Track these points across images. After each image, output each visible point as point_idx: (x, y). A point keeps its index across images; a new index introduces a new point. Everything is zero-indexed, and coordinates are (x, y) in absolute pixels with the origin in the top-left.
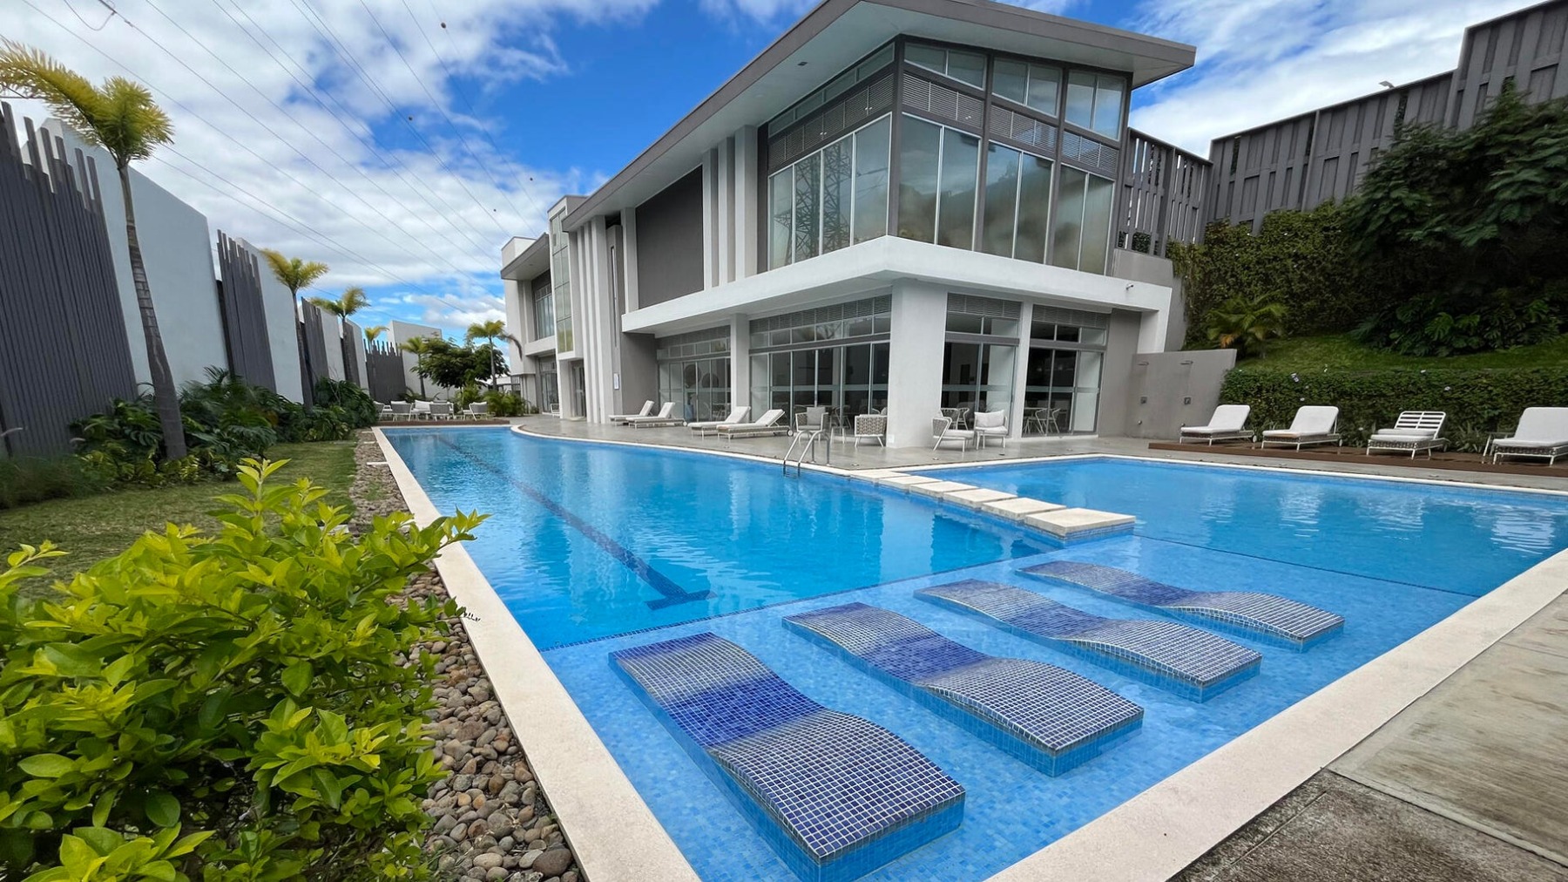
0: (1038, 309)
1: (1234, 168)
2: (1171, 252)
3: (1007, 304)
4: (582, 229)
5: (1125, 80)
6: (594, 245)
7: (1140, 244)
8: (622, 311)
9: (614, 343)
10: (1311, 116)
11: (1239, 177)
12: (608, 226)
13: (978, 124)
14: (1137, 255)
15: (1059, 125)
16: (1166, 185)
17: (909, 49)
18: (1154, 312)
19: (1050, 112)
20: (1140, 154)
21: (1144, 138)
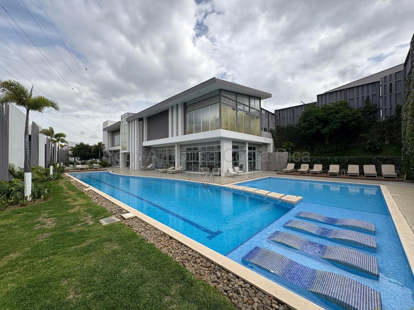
0: (249, 144)
1: (280, 116)
2: (271, 131)
3: (243, 143)
4: (132, 121)
5: (260, 99)
6: (135, 125)
7: (265, 130)
8: (143, 141)
9: (140, 149)
10: (293, 107)
11: (281, 117)
12: (139, 121)
13: (235, 106)
14: (265, 132)
15: (249, 107)
16: (268, 119)
17: (222, 91)
18: (270, 144)
19: (248, 104)
20: (263, 112)
21: (264, 110)
